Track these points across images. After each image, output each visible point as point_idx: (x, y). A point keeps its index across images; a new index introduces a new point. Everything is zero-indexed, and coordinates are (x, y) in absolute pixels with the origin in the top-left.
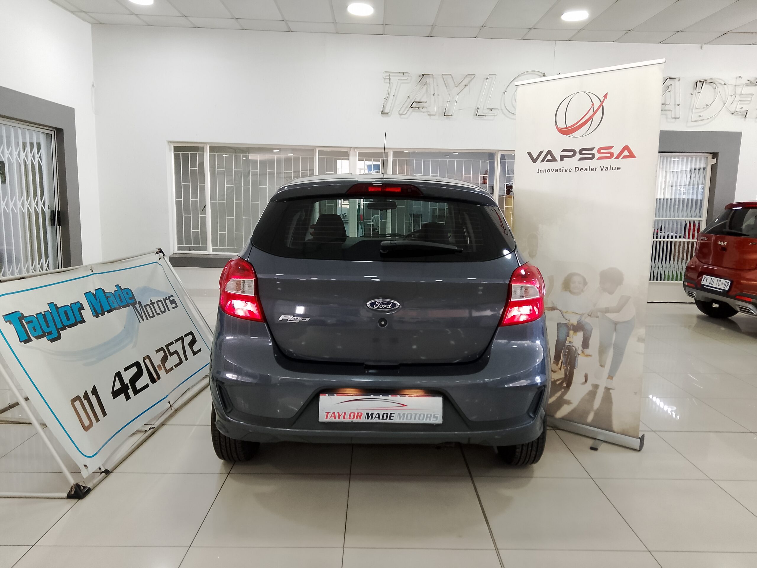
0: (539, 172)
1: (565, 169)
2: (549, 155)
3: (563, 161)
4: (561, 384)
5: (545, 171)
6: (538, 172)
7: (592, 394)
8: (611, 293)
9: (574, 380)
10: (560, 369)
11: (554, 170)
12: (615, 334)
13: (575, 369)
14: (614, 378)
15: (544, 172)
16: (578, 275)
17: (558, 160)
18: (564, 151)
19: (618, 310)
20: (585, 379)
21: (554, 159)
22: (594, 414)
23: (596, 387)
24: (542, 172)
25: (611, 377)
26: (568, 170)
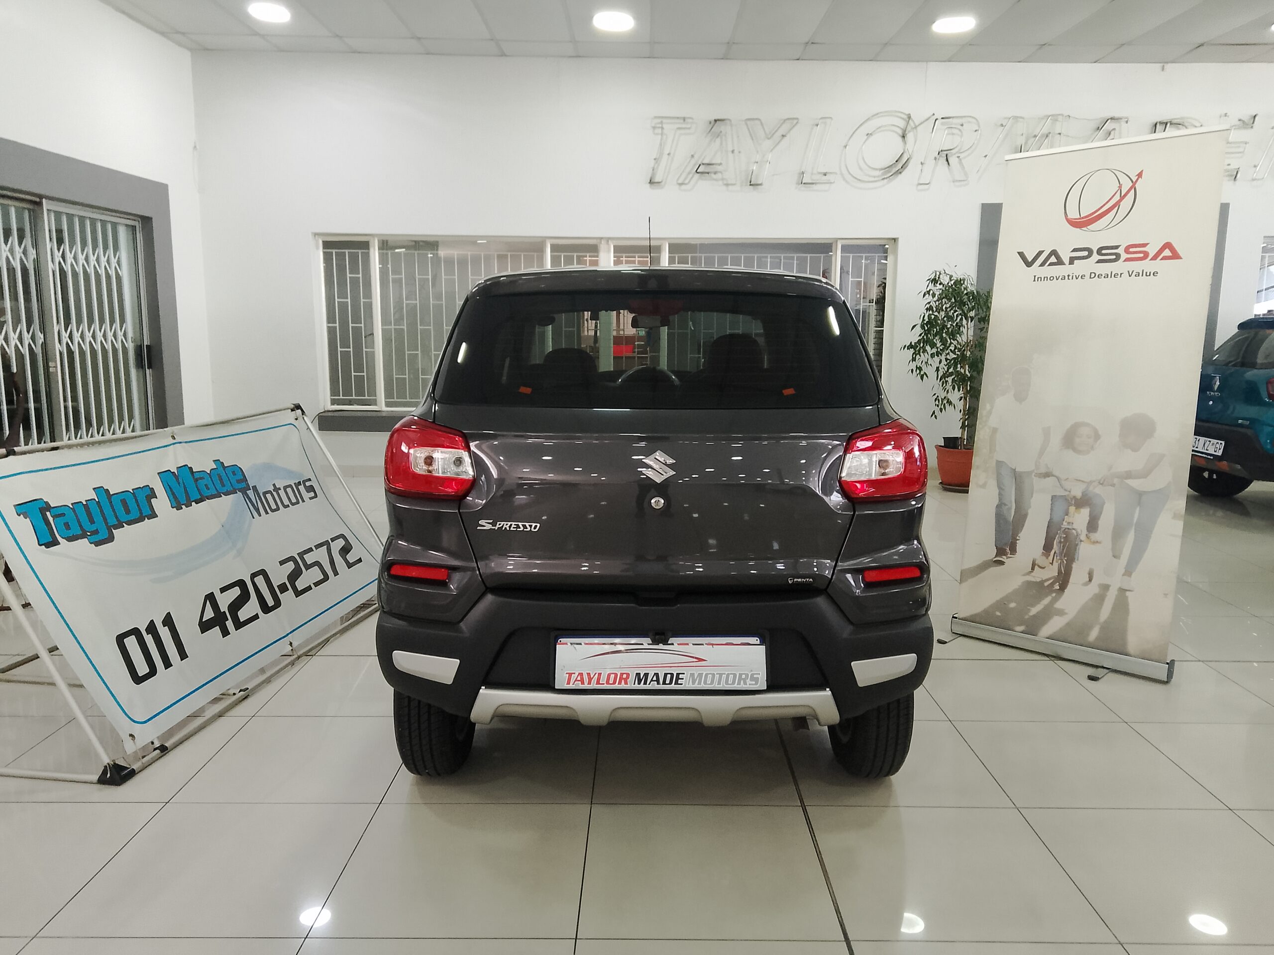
0: (1036, 279)
1: (1076, 276)
2: (1053, 256)
3: (1073, 264)
4: (1052, 584)
5: (1046, 279)
6: (1034, 281)
7: (1099, 599)
8: (1135, 450)
9: (1072, 579)
10: (1052, 564)
11: (1059, 277)
12: (1138, 509)
13: (1074, 563)
14: (1133, 574)
15: (1044, 280)
16: (1087, 425)
17: (1065, 263)
18: (1075, 250)
19: (1144, 474)
20: (1089, 577)
21: (1060, 262)
22: (1100, 628)
23: (1105, 588)
24: (1041, 280)
25: (1128, 573)
26: (1080, 277)
